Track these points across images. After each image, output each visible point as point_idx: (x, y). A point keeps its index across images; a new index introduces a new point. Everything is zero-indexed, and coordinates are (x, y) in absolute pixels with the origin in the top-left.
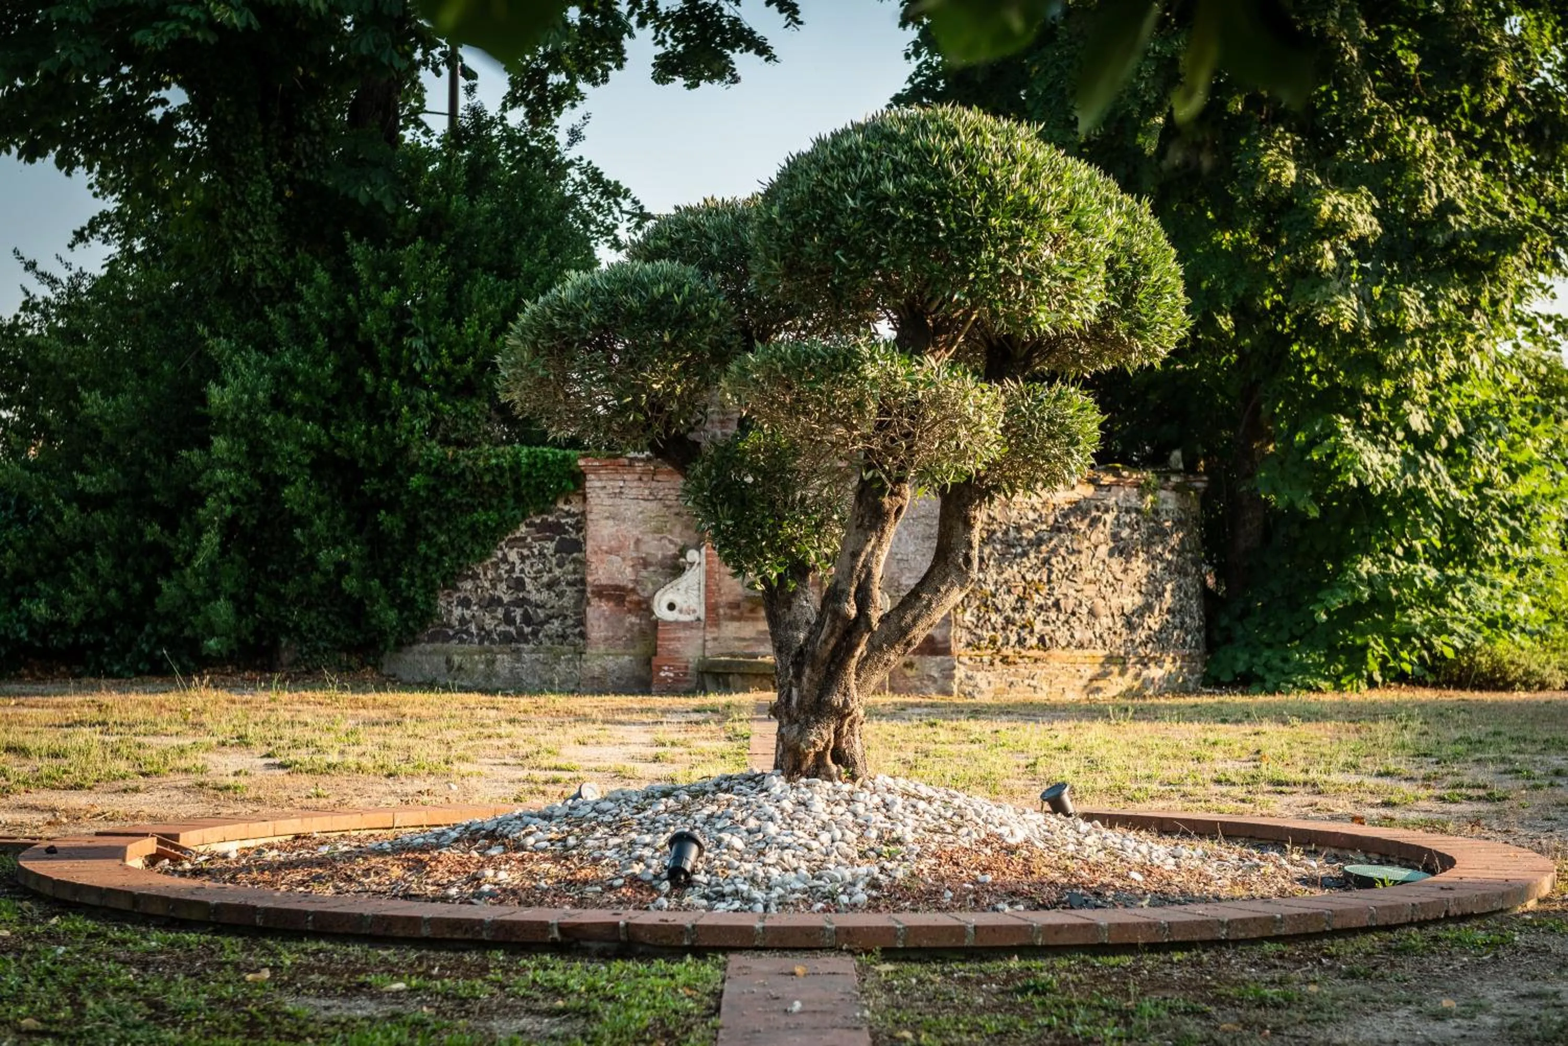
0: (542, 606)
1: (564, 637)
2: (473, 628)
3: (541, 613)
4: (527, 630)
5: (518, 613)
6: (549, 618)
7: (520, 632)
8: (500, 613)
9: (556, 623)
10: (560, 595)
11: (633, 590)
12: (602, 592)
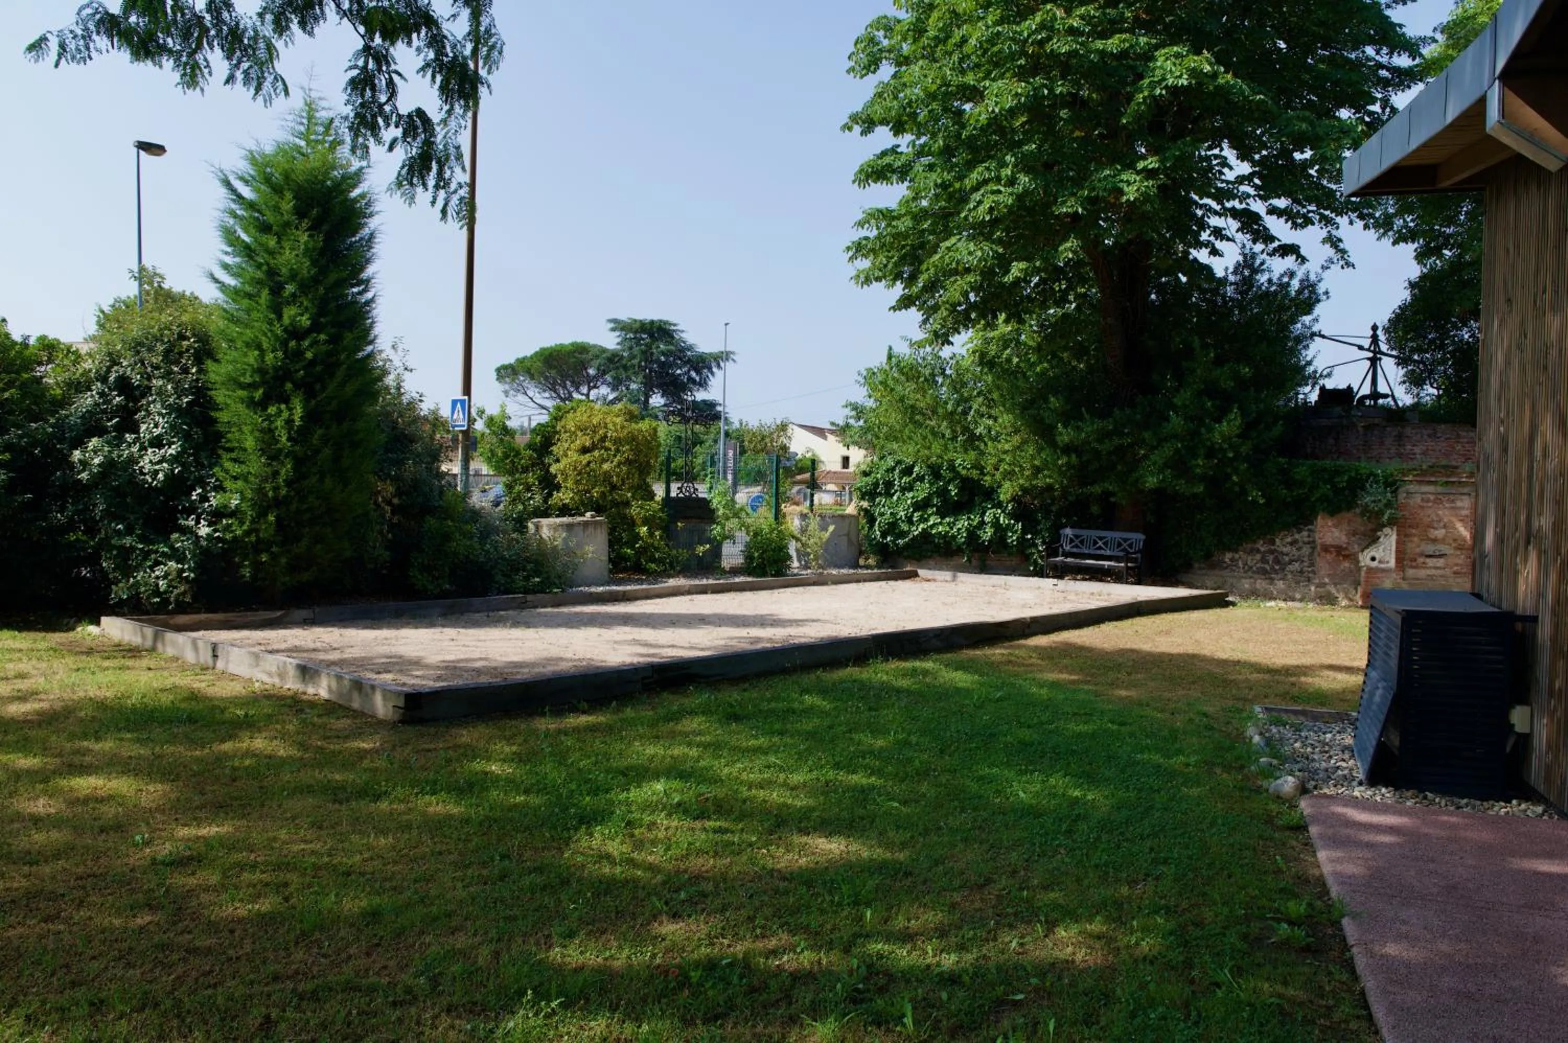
0: (1287, 555)
1: (1301, 572)
2: (1240, 564)
3: (1287, 559)
4: (1277, 567)
5: (1271, 558)
6: (1290, 562)
7: (1272, 568)
8: (1258, 557)
9: (1297, 565)
10: (1299, 549)
11: (1346, 549)
12: (1326, 549)
